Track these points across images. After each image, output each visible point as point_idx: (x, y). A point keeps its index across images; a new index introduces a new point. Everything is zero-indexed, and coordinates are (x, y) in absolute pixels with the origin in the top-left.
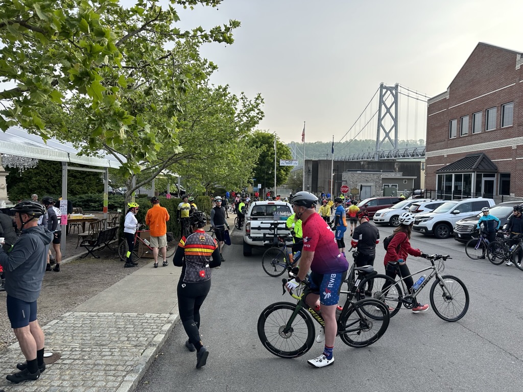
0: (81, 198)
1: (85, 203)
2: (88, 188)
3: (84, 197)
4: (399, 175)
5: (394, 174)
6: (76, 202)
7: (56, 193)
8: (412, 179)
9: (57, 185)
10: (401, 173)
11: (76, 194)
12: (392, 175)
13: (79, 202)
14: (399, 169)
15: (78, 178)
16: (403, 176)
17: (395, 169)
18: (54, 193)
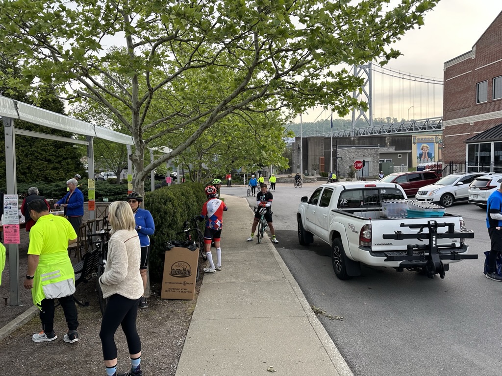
0: (57, 186)
1: (63, 192)
2: (66, 174)
3: (61, 185)
4: (392, 150)
5: (387, 149)
6: (51, 191)
7: (26, 181)
8: (407, 153)
9: (27, 171)
10: (394, 148)
11: (52, 181)
12: (385, 150)
13: (55, 190)
14: (390, 143)
15: (53, 163)
16: (396, 150)
17: (386, 144)
18: (24, 181)
